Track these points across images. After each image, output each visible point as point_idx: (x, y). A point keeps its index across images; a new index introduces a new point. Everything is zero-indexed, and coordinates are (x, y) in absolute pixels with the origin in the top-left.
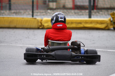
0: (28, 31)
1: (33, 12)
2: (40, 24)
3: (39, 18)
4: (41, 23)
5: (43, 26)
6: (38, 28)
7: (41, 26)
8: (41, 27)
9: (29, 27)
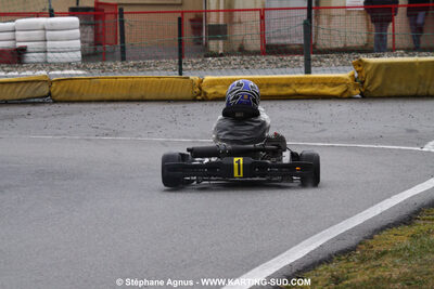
0: (173, 106)
1: (180, 64)
2: (197, 90)
3: (194, 77)
4: (200, 89)
5: (205, 93)
6: (194, 100)
7: (200, 95)
8: (199, 98)
9: (173, 96)
